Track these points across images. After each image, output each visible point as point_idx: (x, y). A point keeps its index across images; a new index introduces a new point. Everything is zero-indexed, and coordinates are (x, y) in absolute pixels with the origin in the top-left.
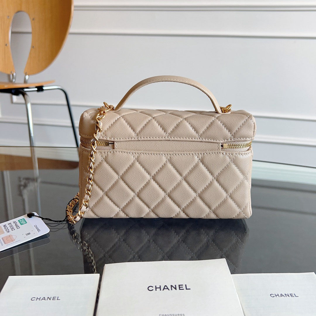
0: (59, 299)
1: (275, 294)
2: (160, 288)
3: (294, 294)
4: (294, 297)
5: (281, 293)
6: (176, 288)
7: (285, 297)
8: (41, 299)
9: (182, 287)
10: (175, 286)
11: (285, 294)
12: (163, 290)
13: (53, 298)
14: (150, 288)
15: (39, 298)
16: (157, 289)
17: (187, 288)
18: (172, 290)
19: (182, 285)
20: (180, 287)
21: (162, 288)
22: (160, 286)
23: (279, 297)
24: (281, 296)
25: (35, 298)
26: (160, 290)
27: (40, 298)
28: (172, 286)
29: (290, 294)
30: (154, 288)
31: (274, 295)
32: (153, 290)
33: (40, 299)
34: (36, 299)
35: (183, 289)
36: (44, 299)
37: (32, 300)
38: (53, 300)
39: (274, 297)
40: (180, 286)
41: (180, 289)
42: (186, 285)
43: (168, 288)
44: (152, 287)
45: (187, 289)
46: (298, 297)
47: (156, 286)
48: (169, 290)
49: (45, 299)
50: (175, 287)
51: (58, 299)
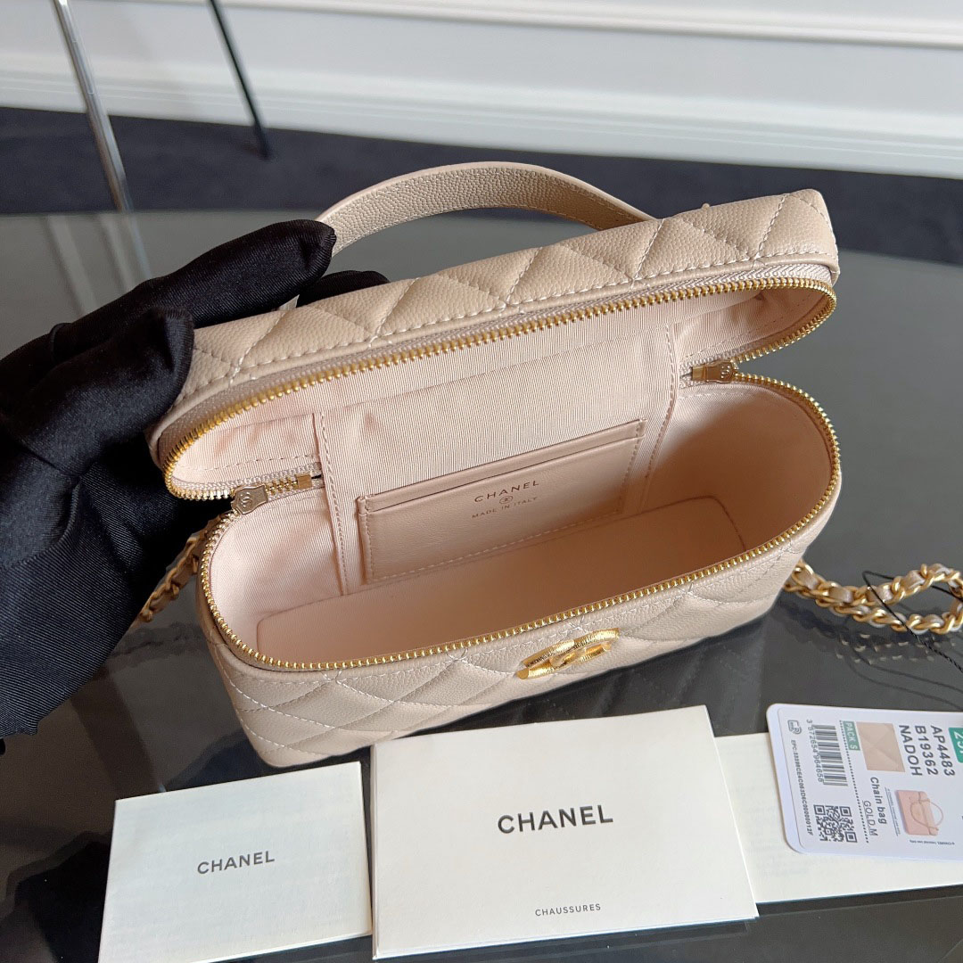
2: (532, 821)
6: (573, 821)
9: (591, 815)
10: (572, 811)
12: (541, 828)
14: (506, 825)
16: (524, 826)
17: (605, 818)
18: (563, 825)
19: (591, 808)
20: (583, 816)
21: (537, 823)
22: (531, 815)
26: (533, 828)
28: (562, 813)
30: (516, 824)
32: (512, 829)
35: (594, 823)
40: (586, 812)
42: (600, 808)
43: (552, 822)
44: (511, 819)
45: (602, 821)
47: (520, 817)
48: (555, 826)
50: (570, 815)
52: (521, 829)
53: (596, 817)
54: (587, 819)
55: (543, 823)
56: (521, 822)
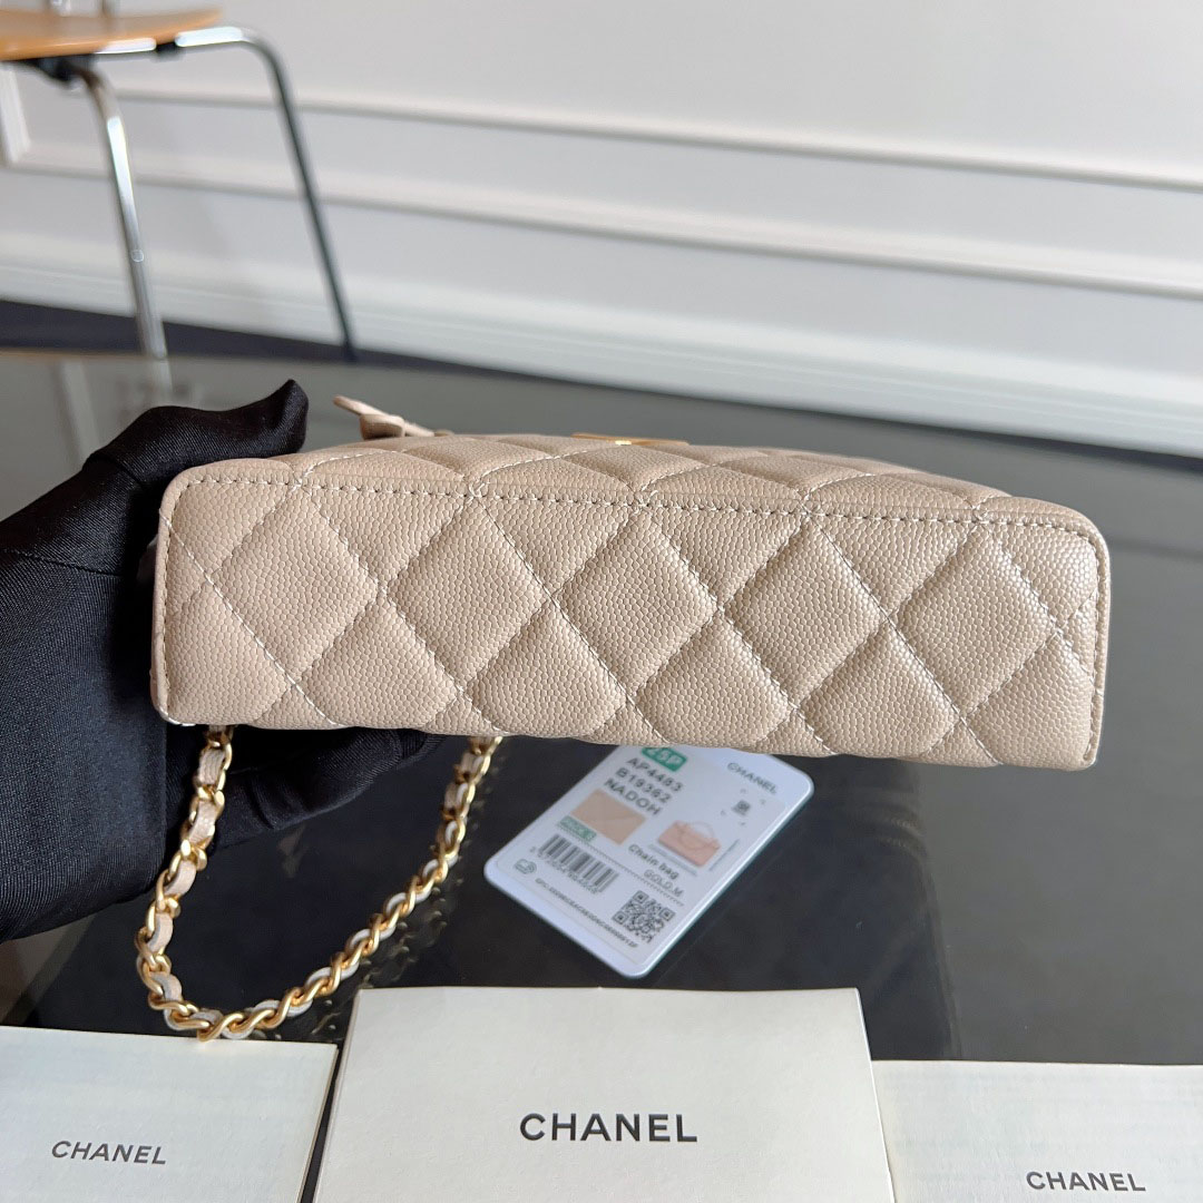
2: (572, 1126)
6: (636, 1134)
9: (664, 1128)
10: (637, 1118)
12: (584, 1138)
14: (533, 1126)
16: (559, 1131)
17: (685, 1134)
18: (619, 1138)
19: (665, 1118)
20: (652, 1128)
21: (580, 1130)
22: (573, 1118)
26: (573, 1138)
28: (620, 1120)
30: (547, 1127)
32: (541, 1135)
35: (667, 1139)
40: (657, 1123)
41: (653, 1138)
42: (679, 1119)
43: (603, 1131)
44: (542, 1120)
45: (681, 1138)
47: (555, 1117)
48: (607, 1138)
50: (632, 1124)
52: (554, 1137)
53: (672, 1132)
54: (658, 1133)
55: (589, 1131)
56: (556, 1126)
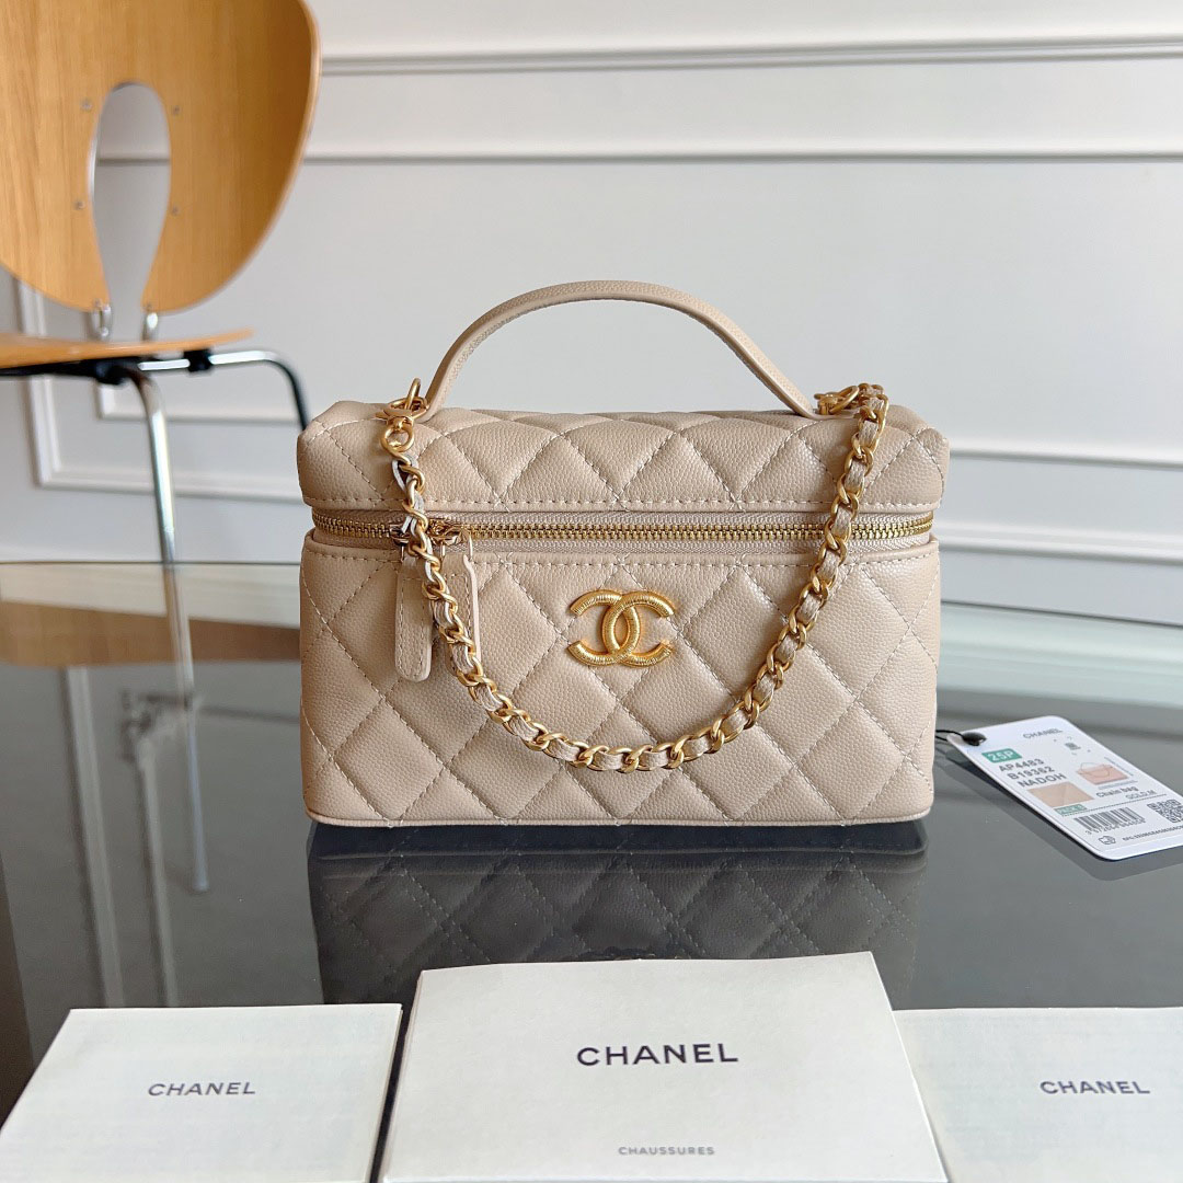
0: (249, 1090)
1: (1060, 1083)
2: (624, 1055)
3: (1135, 1084)
4: (1131, 1092)
5: (1084, 1080)
6: (682, 1058)
7: (1096, 1092)
8: (185, 1089)
9: (707, 1053)
10: (682, 1047)
11: (1099, 1084)
12: (636, 1062)
13: (230, 1088)
14: (587, 1057)
15: (177, 1086)
16: (613, 1059)
17: (727, 1056)
18: (667, 1061)
19: (707, 1046)
20: (697, 1054)
21: (632, 1057)
22: (625, 1049)
23: (1075, 1091)
24: (1083, 1090)
25: (162, 1086)
26: (625, 1062)
27: (183, 1086)
28: (667, 1049)
29: (1119, 1083)
30: (602, 1056)
31: (1057, 1087)
32: (596, 1062)
33: (180, 1090)
34: (165, 1090)
35: (711, 1061)
36: (197, 1089)
37: (151, 1093)
38: (228, 1093)
39: (1055, 1091)
40: (700, 1050)
41: (698, 1060)
42: (721, 1046)
43: (652, 1057)
44: (596, 1051)
45: (723, 1060)
46: (1148, 1092)
47: (608, 1049)
48: (657, 1062)
49: (199, 1092)
50: (679, 1052)
51: (245, 1092)
52: (609, 1063)
53: (715, 1054)
54: (702, 1057)
55: (639, 1057)
56: (609, 1055)
